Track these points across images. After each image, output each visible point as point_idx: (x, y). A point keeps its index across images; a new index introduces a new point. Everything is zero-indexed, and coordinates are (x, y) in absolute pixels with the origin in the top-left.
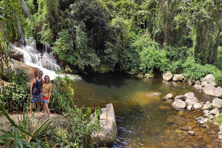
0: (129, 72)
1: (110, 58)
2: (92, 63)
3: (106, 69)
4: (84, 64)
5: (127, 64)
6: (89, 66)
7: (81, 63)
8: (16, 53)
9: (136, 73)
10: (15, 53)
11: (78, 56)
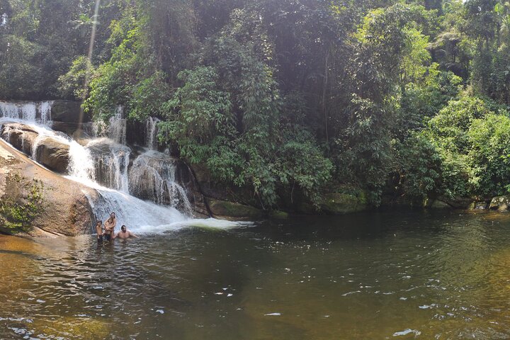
0: (437, 202)
1: (367, 154)
2: (303, 173)
3: (355, 199)
4: (272, 180)
5: (428, 175)
6: (294, 184)
7: (263, 175)
8: (59, 151)
9: (459, 202)
10: (54, 152)
11: (252, 150)
